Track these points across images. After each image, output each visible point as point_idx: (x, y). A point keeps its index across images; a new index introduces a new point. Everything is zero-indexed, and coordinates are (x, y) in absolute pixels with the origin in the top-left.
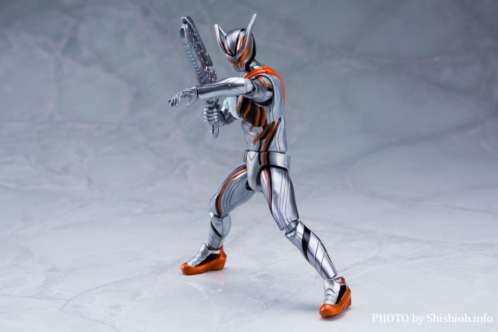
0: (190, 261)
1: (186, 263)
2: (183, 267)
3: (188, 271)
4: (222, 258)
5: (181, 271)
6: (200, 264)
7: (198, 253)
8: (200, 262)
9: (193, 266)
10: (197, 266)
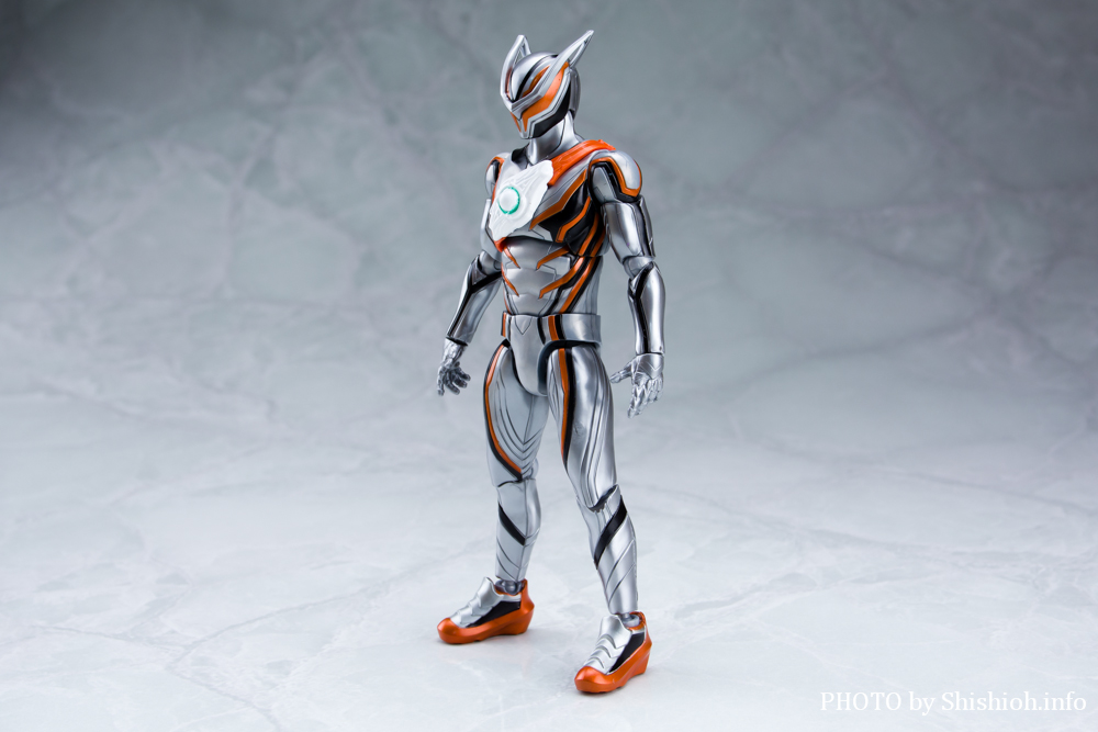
0: (456, 614)
1: (448, 619)
2: (441, 627)
3: (451, 635)
4: (524, 611)
5: (437, 636)
6: (478, 623)
7: (475, 598)
8: (477, 618)
9: (464, 626)
10: (470, 626)
